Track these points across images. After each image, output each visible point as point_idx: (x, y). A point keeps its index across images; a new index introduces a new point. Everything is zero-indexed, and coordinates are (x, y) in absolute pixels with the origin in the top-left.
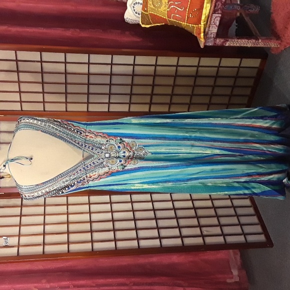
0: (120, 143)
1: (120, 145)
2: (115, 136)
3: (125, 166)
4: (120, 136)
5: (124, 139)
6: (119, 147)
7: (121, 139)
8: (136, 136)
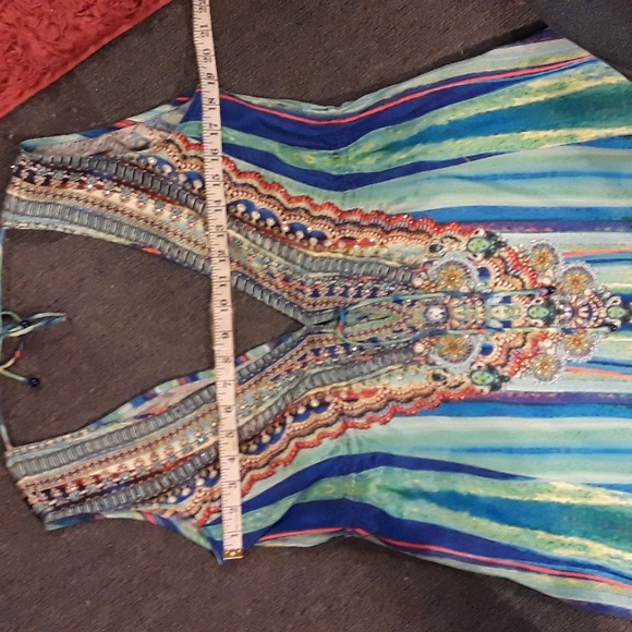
0: (488, 254)
1: (485, 264)
2: (466, 221)
3: (503, 379)
4: (484, 223)
5: (504, 236)
6: (484, 273)
7: (490, 236)
8: (552, 215)
